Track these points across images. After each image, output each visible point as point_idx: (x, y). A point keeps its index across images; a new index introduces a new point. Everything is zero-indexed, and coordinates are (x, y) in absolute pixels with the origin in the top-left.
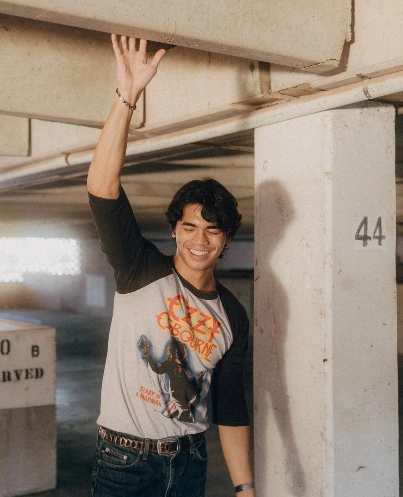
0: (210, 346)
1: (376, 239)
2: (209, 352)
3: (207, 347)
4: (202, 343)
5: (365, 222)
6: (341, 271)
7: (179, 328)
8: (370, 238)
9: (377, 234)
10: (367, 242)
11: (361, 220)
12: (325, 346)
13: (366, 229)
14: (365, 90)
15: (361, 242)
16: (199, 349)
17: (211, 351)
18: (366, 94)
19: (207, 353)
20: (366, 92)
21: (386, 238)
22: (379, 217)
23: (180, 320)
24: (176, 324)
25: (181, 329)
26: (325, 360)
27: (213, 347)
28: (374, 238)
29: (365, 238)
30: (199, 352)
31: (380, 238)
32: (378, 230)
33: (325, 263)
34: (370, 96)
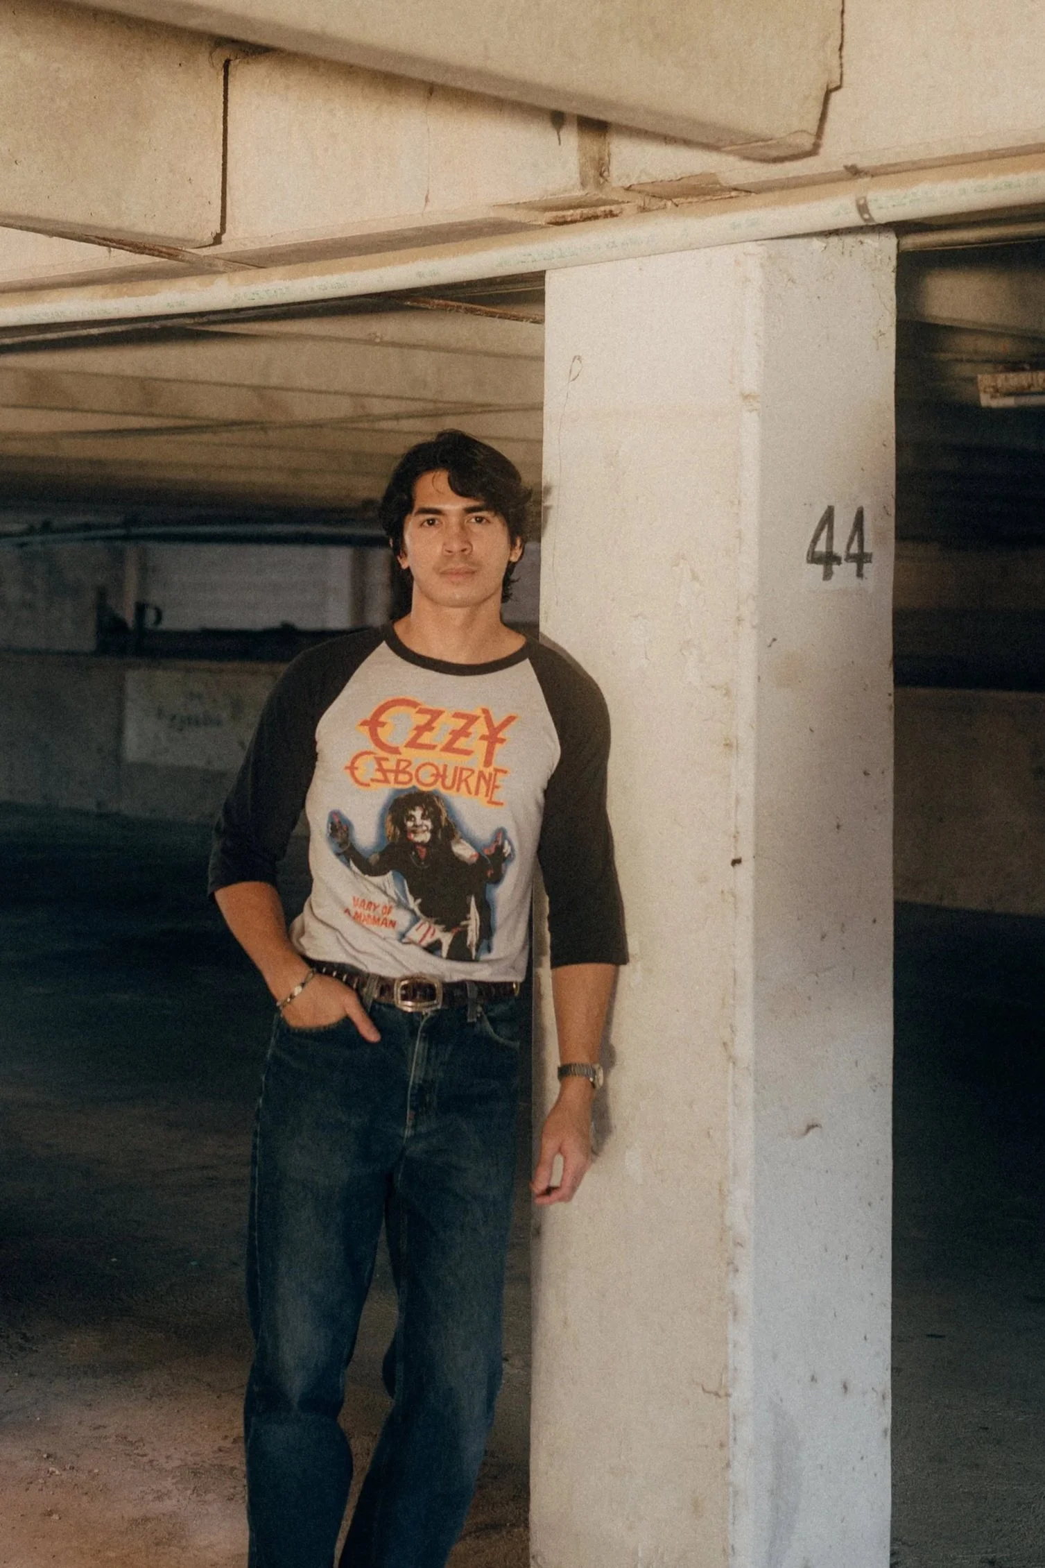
0: (490, 774)
1: (852, 562)
2: (491, 787)
3: (484, 778)
4: (469, 773)
5: (828, 519)
6: (774, 640)
7: (407, 766)
8: (837, 560)
9: (854, 549)
10: (831, 569)
11: (820, 512)
12: (736, 827)
13: (830, 538)
14: (862, 202)
15: (820, 568)
16: (467, 786)
17: (498, 783)
18: (861, 215)
19: (488, 790)
20: (863, 209)
21: (873, 560)
22: (858, 506)
23: (403, 750)
24: (399, 762)
25: (410, 767)
26: (736, 862)
27: (500, 775)
28: (846, 560)
29: (829, 559)
30: (469, 792)
31: (861, 559)
32: (856, 538)
33: (739, 620)
34: (871, 219)
